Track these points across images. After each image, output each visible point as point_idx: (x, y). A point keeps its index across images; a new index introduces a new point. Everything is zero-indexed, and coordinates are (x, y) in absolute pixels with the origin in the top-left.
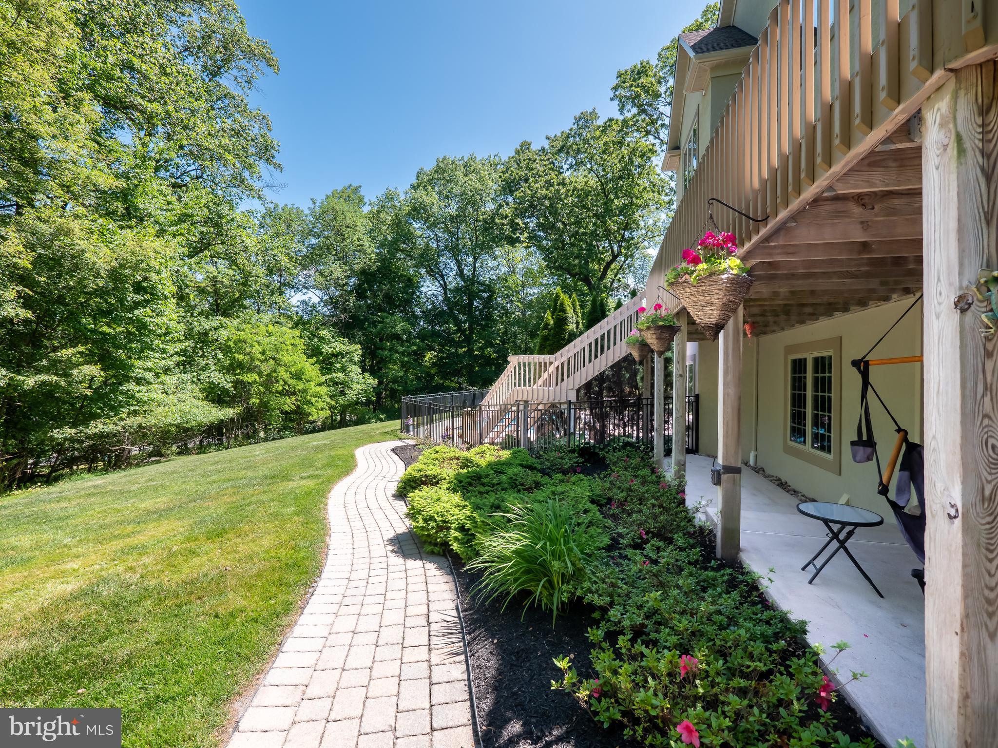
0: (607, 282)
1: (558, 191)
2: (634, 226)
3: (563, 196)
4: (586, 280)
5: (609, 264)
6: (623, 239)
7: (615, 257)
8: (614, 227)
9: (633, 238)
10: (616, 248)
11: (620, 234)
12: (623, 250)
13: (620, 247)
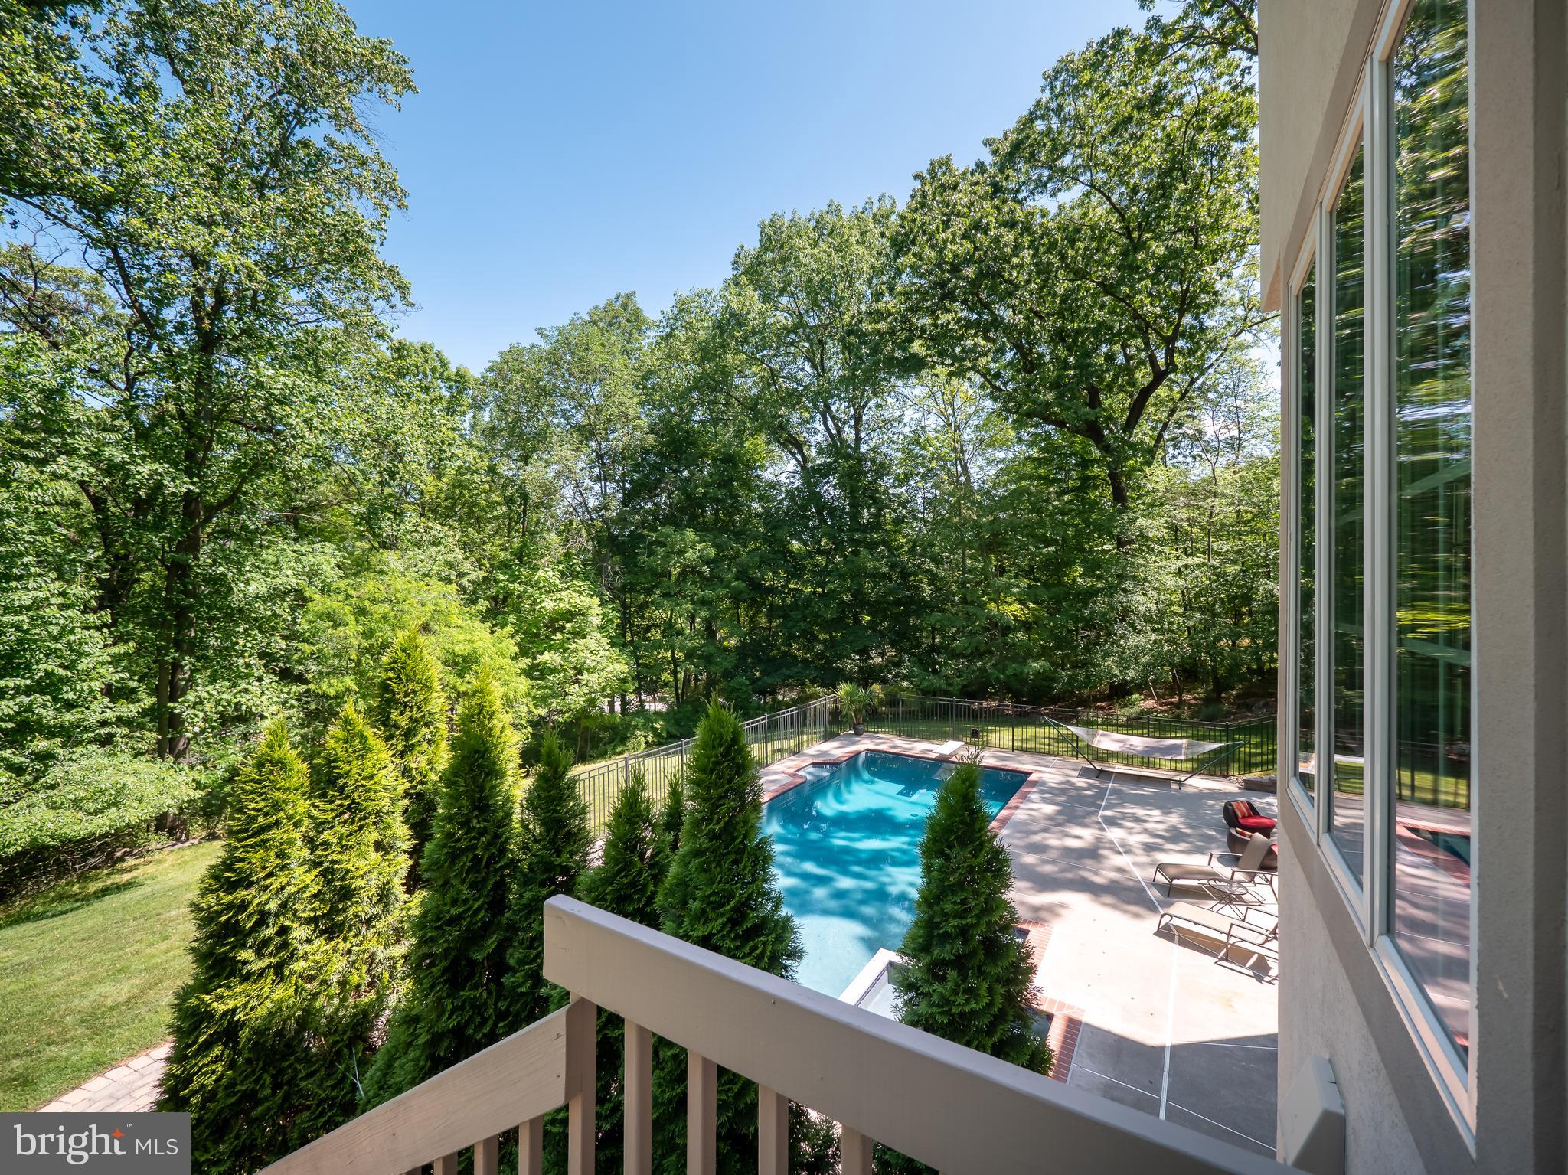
0: (1144, 432)
1: (996, 240)
2: (1204, 298)
3: (1008, 250)
4: (1093, 431)
5: (1146, 392)
6: (1178, 333)
7: (1159, 377)
8: (1152, 309)
9: (1203, 330)
10: (1161, 357)
11: (1169, 322)
12: (1179, 359)
13: (1170, 352)
